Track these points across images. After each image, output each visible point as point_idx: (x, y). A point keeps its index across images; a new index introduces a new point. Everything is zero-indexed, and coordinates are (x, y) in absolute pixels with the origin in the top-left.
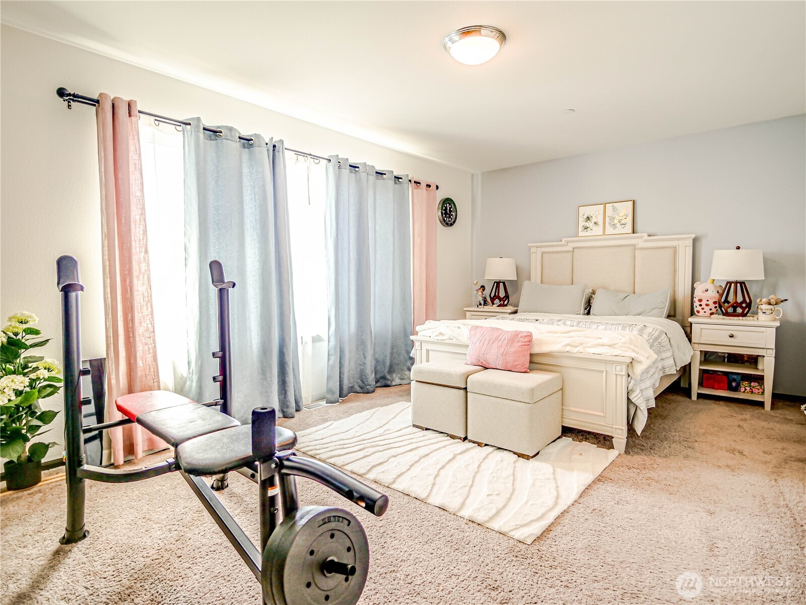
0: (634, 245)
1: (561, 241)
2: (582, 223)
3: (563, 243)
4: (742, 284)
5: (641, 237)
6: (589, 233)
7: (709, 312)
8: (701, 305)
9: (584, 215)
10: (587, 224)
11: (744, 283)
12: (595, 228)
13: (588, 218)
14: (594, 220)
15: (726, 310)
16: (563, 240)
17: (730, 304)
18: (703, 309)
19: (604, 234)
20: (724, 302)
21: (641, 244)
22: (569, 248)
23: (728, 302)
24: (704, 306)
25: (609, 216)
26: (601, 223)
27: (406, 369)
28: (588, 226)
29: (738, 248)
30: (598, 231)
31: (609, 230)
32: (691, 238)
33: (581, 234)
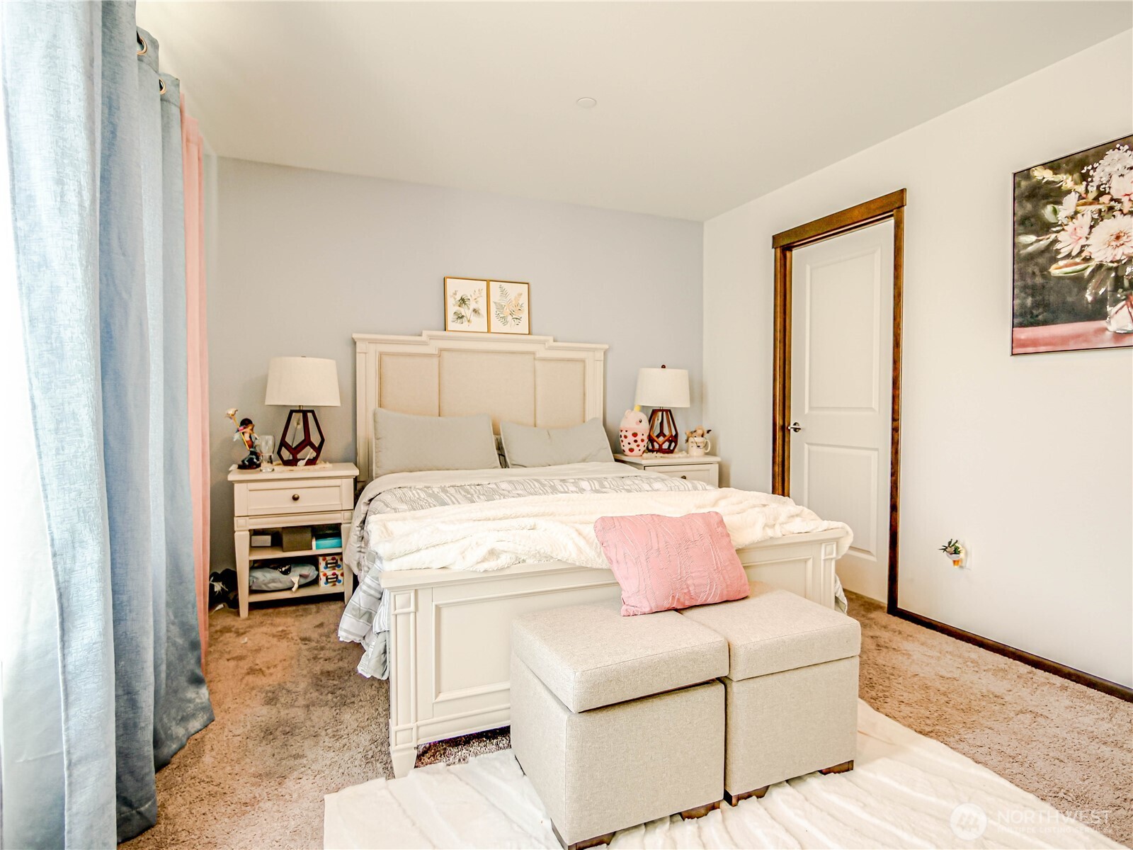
0: (533, 353)
1: (420, 335)
2: (452, 308)
3: (424, 338)
4: (668, 411)
5: (543, 342)
6: (464, 326)
7: (643, 449)
8: (636, 441)
9: (455, 294)
10: (463, 311)
11: (670, 411)
12: (474, 318)
13: (463, 301)
14: (473, 305)
15: (660, 446)
16: (425, 333)
17: (666, 438)
18: (638, 446)
19: (489, 331)
20: (658, 436)
21: (542, 353)
22: (432, 348)
23: (664, 436)
24: (639, 442)
25: (495, 303)
26: (483, 311)
27: (186, 684)
28: (463, 314)
29: (664, 367)
30: (479, 324)
31: (496, 325)
32: (602, 349)
33: (451, 326)
